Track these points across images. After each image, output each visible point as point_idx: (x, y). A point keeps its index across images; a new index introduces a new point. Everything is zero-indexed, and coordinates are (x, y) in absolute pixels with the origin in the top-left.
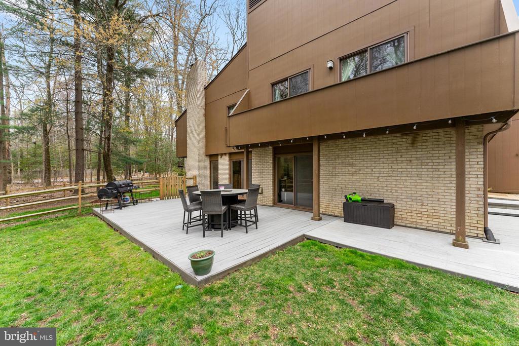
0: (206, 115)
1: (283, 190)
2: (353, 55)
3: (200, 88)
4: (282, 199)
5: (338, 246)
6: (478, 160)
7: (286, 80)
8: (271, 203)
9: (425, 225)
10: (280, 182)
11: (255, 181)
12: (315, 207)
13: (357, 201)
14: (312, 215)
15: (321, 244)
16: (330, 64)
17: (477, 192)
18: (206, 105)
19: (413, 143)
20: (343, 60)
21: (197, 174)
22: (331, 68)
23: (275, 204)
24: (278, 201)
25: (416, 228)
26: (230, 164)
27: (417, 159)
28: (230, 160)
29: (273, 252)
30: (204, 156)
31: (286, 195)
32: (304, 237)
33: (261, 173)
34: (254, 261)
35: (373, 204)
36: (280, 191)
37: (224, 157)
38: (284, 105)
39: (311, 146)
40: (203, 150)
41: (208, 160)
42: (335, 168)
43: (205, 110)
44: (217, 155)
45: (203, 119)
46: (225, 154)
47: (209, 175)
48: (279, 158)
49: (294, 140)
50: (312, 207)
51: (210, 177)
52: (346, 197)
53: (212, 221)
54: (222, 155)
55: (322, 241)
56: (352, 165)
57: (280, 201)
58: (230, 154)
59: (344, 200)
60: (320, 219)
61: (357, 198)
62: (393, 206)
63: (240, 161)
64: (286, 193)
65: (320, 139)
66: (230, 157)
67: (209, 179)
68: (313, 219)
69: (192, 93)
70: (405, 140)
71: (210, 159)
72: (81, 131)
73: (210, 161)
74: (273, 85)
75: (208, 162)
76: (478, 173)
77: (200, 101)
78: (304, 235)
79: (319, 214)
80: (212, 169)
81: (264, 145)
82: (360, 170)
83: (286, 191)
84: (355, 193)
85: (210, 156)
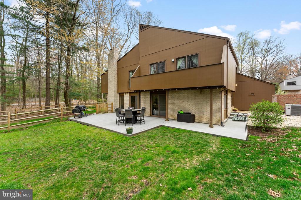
0: (118, 74)
1: (154, 109)
2: (182, 58)
3: (115, 61)
4: (154, 113)
5: (173, 128)
6: (219, 99)
7: (156, 63)
8: (149, 115)
9: (204, 122)
10: (153, 106)
11: (142, 105)
12: (167, 116)
13: (182, 114)
14: (165, 119)
15: (167, 128)
16: (173, 60)
17: (219, 110)
18: (118, 69)
19: (201, 92)
20: (178, 59)
21: (113, 102)
22: (173, 62)
23: (151, 116)
24: (152, 114)
25: (201, 123)
26: (130, 97)
27: (202, 98)
28: (130, 96)
29: (151, 129)
30: (117, 93)
31: (155, 112)
32: (161, 126)
33: (145, 102)
34: (145, 131)
35: (188, 115)
36: (153, 110)
37: (127, 94)
38: (155, 76)
39: (165, 92)
40: (116, 91)
41: (118, 96)
42: (174, 101)
43: (118, 71)
44: (123, 93)
45: (116, 76)
46: (127, 93)
47: (119, 102)
48: (153, 96)
49: (159, 90)
50: (165, 116)
51: (120, 103)
52: (178, 112)
53: (128, 121)
54: (126, 93)
55: (167, 127)
56: (181, 100)
57: (153, 114)
58: (130, 93)
59: (178, 113)
60: (168, 121)
61: (182, 112)
62: (194, 115)
63: (135, 96)
64: (155, 111)
65: (168, 90)
66: (130, 94)
67: (119, 104)
68: (166, 120)
69: (111, 63)
70: (198, 92)
71: (119, 95)
72: (49, 79)
73: (120, 96)
74: (151, 65)
75: (119, 96)
76: (219, 103)
77: (115, 67)
78: (161, 125)
79: (168, 119)
80: (120, 100)
81: (146, 91)
82: (184, 102)
83: (156, 110)
84: (181, 111)
85: (120, 93)
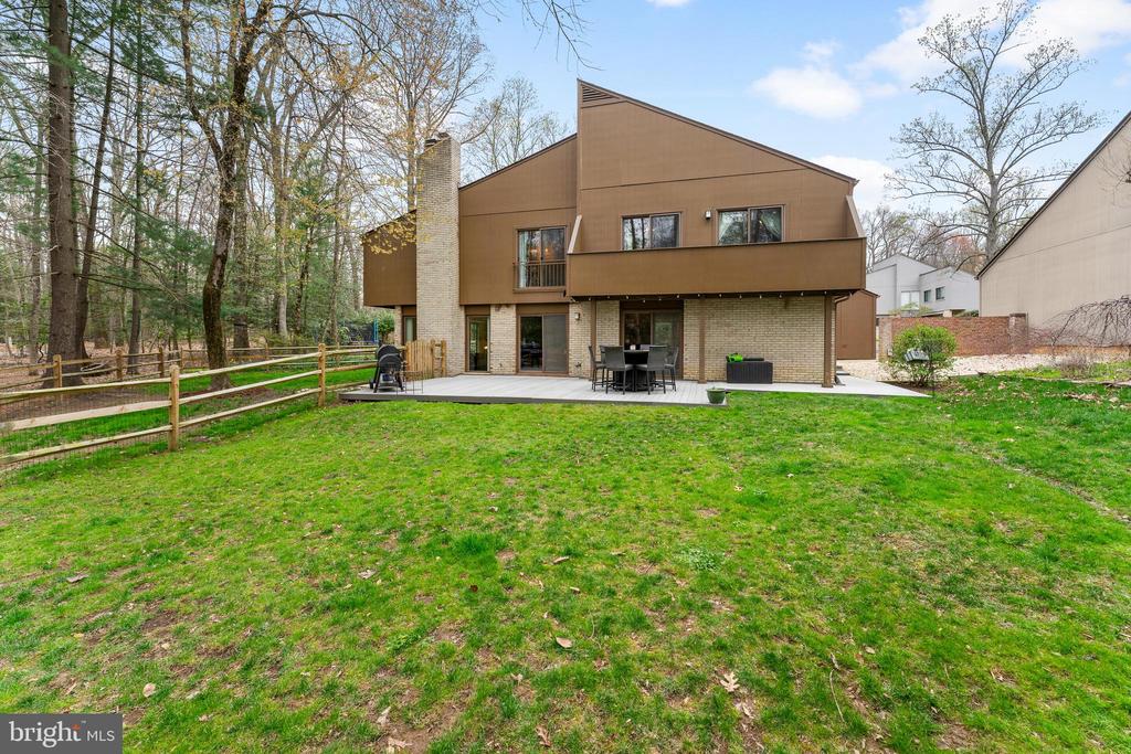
0: (460, 236)
2: (734, 210)
3: (454, 188)
7: (645, 216)
13: (739, 361)
16: (708, 215)
18: (461, 216)
19: (786, 306)
20: (722, 212)
22: (708, 218)
26: (517, 321)
27: (789, 320)
28: (517, 314)
30: (453, 305)
35: (755, 363)
37: (503, 309)
41: (462, 314)
43: (459, 225)
44: (487, 306)
46: (508, 305)
47: (463, 340)
51: (466, 343)
52: (727, 358)
54: (499, 306)
56: (728, 325)
58: (518, 305)
59: (726, 362)
61: (740, 358)
62: (771, 364)
63: (540, 317)
66: (517, 310)
67: (463, 345)
70: (778, 303)
71: (467, 311)
73: (466, 316)
74: (625, 218)
75: (462, 317)
77: (454, 210)
82: (736, 330)
84: (736, 353)
85: (467, 307)
